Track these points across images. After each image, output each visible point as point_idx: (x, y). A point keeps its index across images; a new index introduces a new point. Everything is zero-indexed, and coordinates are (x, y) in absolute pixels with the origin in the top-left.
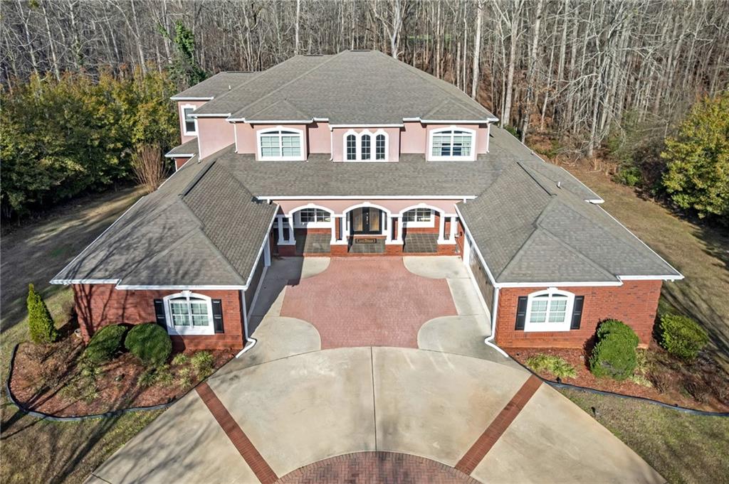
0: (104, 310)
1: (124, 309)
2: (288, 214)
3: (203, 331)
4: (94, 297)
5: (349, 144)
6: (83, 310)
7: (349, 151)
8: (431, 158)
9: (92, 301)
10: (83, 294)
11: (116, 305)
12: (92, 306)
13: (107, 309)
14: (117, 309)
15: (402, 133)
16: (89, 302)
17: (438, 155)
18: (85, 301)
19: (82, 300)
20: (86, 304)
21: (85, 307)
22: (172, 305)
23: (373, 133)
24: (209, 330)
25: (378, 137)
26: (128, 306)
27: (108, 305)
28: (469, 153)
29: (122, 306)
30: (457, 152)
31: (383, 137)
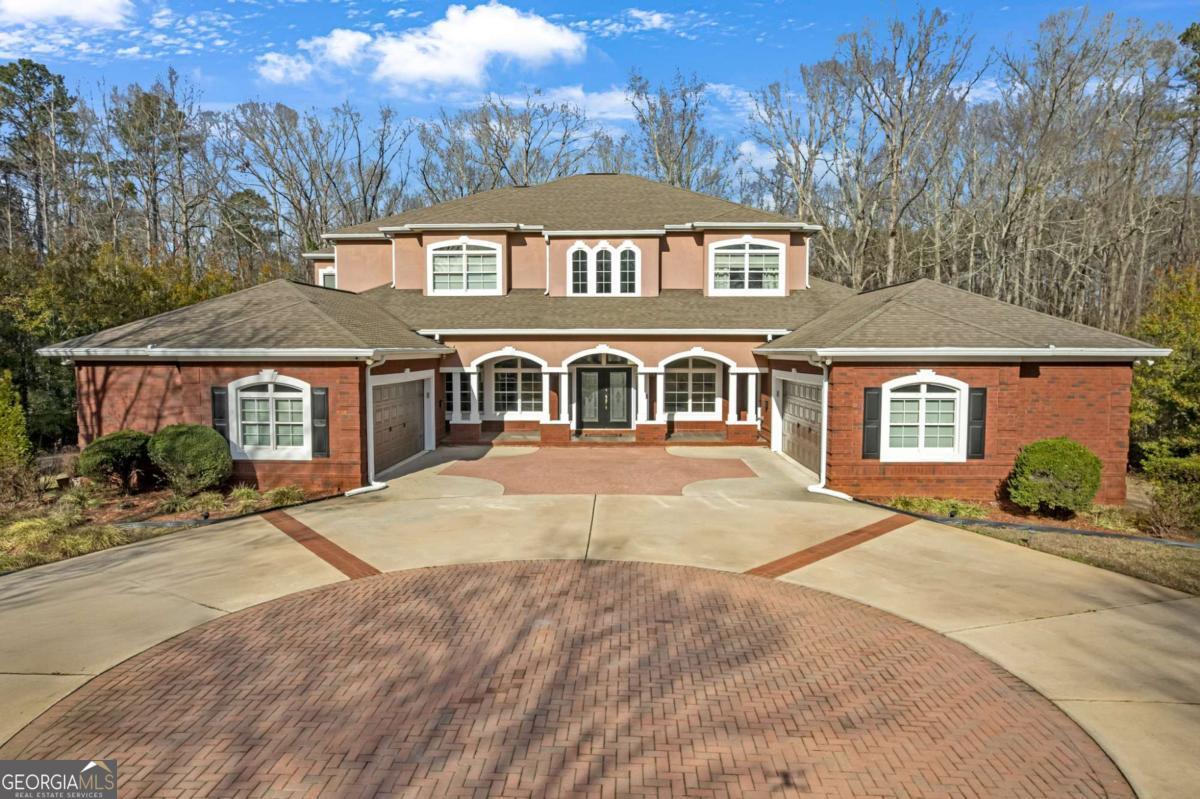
0: (125, 419)
1: (159, 417)
2: (469, 366)
3: (289, 454)
4: (110, 394)
5: (575, 266)
6: (88, 420)
7: (576, 277)
8: (712, 292)
9: (106, 403)
10: (92, 388)
11: (145, 412)
12: (105, 412)
13: (129, 418)
14: (147, 418)
15: (663, 253)
16: (99, 404)
17: (724, 287)
18: (92, 401)
19: (88, 400)
20: (94, 409)
21: (92, 414)
22: (244, 401)
23: (616, 246)
24: (304, 452)
25: (624, 254)
26: (166, 413)
27: (133, 410)
28: (775, 285)
29: (155, 413)
30: (757, 281)
31: (632, 254)
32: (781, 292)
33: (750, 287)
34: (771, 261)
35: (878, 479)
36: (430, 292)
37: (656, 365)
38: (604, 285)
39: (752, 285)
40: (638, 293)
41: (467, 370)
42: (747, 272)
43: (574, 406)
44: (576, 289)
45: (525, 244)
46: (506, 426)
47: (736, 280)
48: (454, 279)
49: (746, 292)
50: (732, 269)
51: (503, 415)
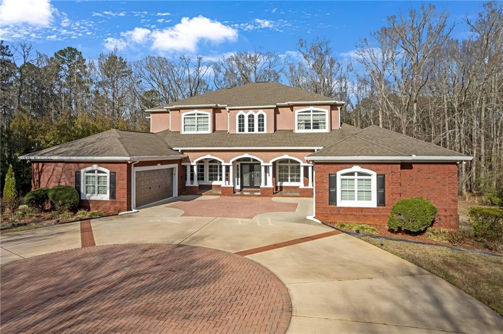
0: (48, 183)
1: (59, 182)
2: (193, 162)
3: (102, 198)
4: (43, 173)
5: (240, 121)
6: (36, 183)
7: (240, 126)
8: (297, 131)
9: (42, 176)
10: (37, 171)
11: (55, 180)
12: (41, 180)
13: (49, 182)
14: (55, 182)
15: (277, 115)
16: (40, 177)
17: (303, 129)
18: (37, 176)
19: (36, 175)
20: (38, 179)
21: (37, 181)
22: (87, 177)
23: (256, 113)
24: (106, 197)
25: (259, 116)
26: (62, 181)
27: (50, 179)
28: (325, 128)
29: (58, 181)
30: (316, 126)
31: (263, 116)
32: (327, 130)
33: (313, 128)
34: (322, 117)
35: (336, 214)
36: (183, 132)
37: (269, 162)
38: (251, 129)
39: (314, 128)
40: (265, 132)
41: (192, 164)
42: (312, 122)
43: (239, 179)
44: (240, 131)
45: (221, 112)
46: (213, 187)
47: (307, 126)
48: (192, 127)
49: (312, 131)
50: (305, 121)
51: (212, 182)
